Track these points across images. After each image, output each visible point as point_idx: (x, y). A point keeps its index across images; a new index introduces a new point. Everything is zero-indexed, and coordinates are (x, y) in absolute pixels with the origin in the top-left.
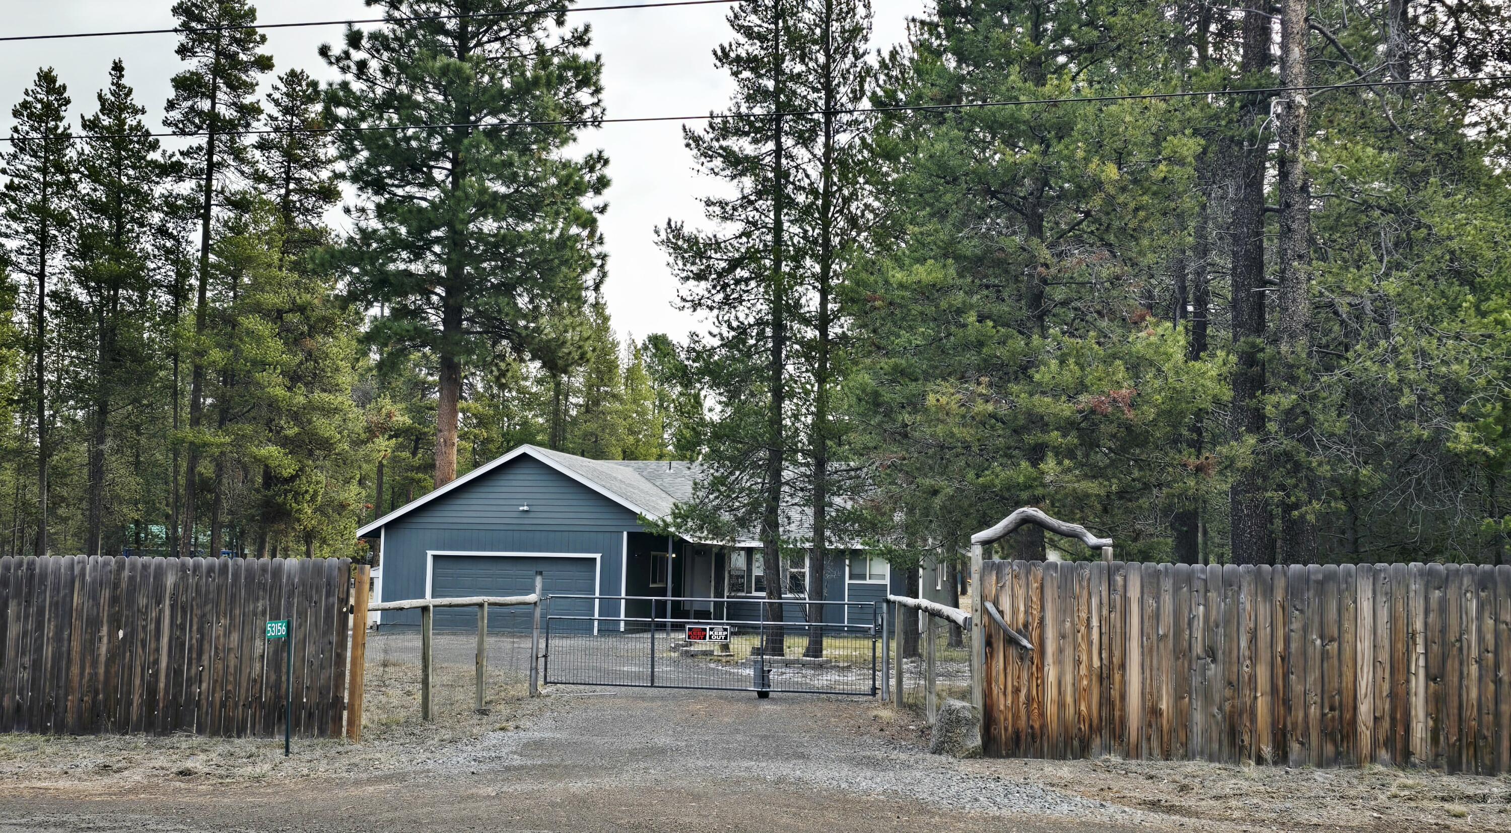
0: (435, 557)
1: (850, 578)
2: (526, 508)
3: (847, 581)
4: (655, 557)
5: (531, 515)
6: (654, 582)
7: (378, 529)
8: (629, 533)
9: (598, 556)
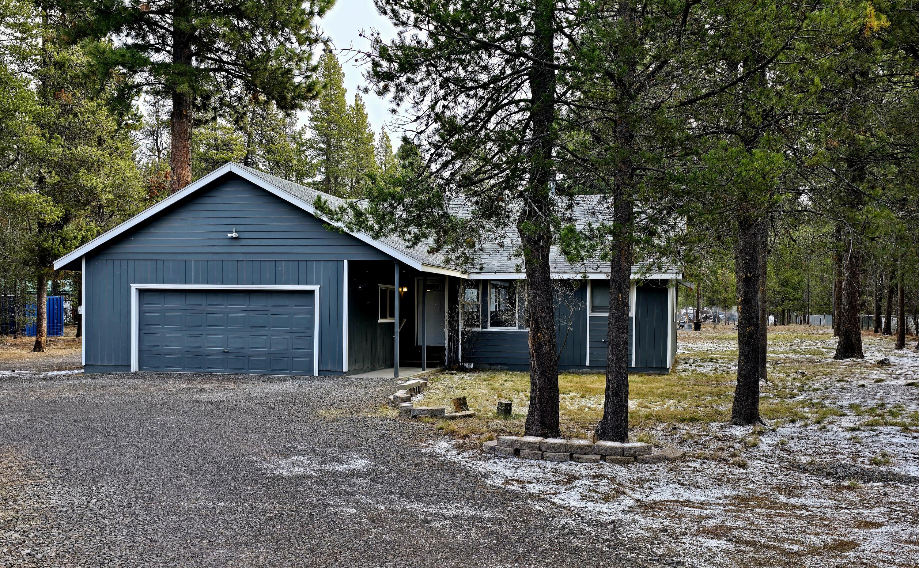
0: (141, 292)
1: (592, 311)
2: (234, 235)
3: (589, 314)
4: (384, 291)
5: (242, 243)
6: (384, 316)
7: (78, 261)
8: (350, 263)
9: (316, 288)
